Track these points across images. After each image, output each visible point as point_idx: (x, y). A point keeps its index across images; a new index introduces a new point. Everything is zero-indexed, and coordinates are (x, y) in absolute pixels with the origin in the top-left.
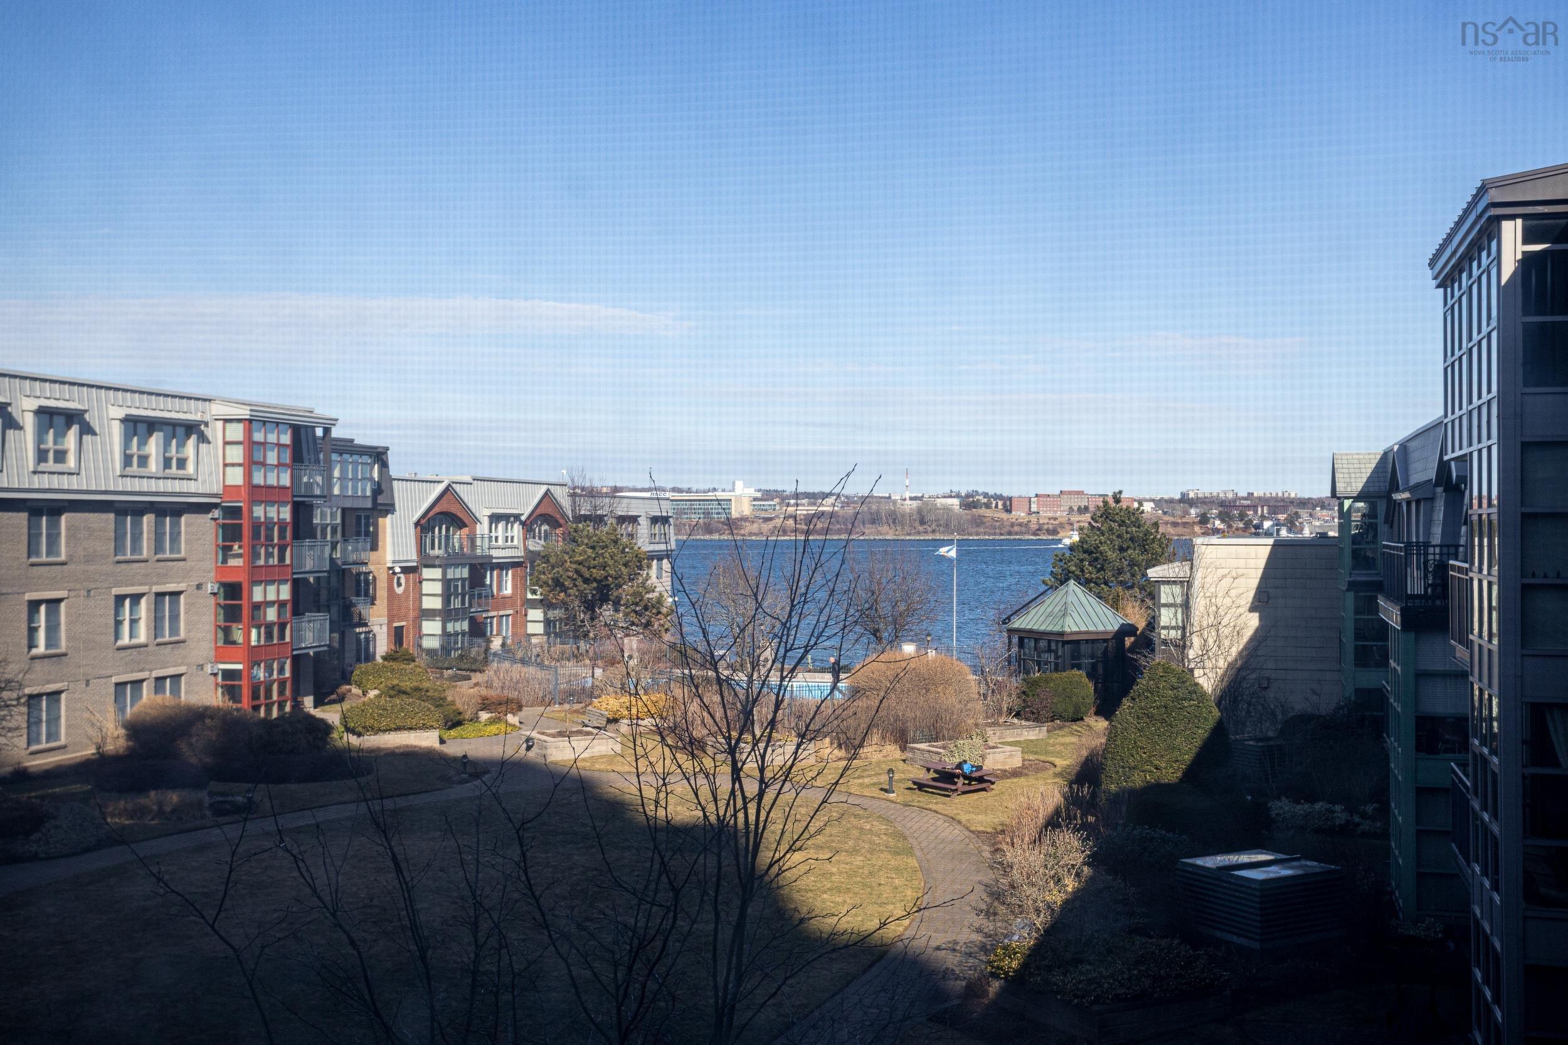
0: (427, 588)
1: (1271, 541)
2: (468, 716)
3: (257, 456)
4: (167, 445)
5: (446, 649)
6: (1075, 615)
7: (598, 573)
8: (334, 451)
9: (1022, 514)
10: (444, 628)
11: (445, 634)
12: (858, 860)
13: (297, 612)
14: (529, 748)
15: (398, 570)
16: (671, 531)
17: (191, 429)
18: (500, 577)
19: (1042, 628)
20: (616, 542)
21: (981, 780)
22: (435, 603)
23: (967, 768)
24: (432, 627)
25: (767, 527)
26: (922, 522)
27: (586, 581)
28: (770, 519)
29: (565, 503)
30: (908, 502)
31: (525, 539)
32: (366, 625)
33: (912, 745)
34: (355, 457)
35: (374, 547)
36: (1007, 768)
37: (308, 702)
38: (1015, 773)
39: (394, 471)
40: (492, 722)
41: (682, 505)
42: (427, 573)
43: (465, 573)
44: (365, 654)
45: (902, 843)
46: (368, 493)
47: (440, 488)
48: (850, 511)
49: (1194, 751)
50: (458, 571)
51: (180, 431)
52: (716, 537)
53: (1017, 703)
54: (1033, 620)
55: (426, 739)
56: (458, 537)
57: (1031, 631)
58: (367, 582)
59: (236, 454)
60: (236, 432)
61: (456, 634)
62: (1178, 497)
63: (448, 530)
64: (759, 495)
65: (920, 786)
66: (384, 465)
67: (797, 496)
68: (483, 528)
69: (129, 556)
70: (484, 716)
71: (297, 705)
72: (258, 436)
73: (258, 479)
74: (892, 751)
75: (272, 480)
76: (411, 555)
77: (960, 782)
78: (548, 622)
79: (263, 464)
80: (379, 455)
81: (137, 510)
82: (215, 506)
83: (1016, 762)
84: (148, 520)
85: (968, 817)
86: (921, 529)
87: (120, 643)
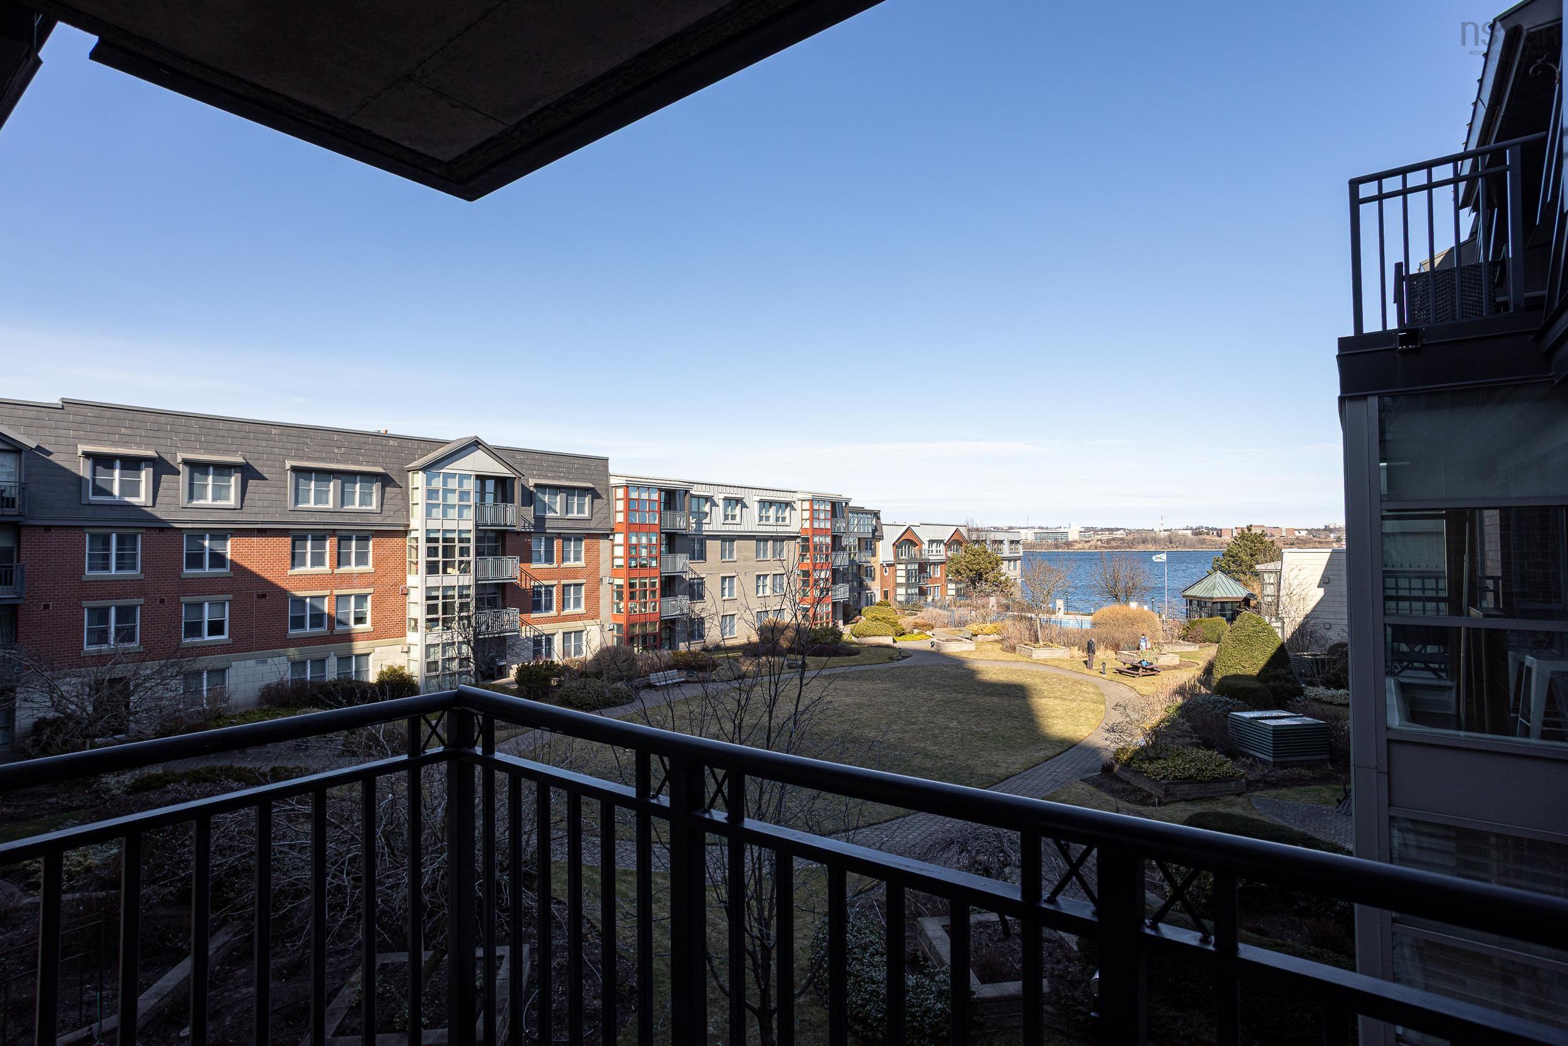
0: (899, 573)
1: (1330, 550)
2: (908, 631)
3: (816, 516)
4: (777, 511)
5: (907, 601)
6: (1220, 589)
7: (976, 567)
8: (850, 512)
9: (1228, 538)
10: (907, 591)
11: (907, 594)
12: (1074, 705)
13: (834, 583)
14: (932, 646)
15: (885, 565)
16: (1020, 547)
17: (788, 504)
18: (934, 568)
19: (1201, 595)
20: (985, 552)
21: (1152, 670)
22: (902, 580)
23: (1144, 664)
24: (901, 591)
25: (1087, 545)
26: (1171, 542)
27: (971, 571)
28: (1089, 541)
29: (965, 535)
30: (1163, 532)
31: (946, 551)
32: (870, 589)
33: (1122, 652)
34: (864, 515)
35: (874, 555)
36: (1170, 665)
37: (841, 622)
38: (1175, 668)
39: (883, 521)
40: (919, 634)
41: (1043, 535)
42: (898, 567)
43: (917, 567)
44: (870, 602)
45: (1101, 698)
46: (870, 531)
47: (906, 528)
48: (1130, 537)
49: (1266, 659)
50: (913, 566)
51: (783, 506)
52: (1060, 550)
53: (1182, 632)
54: (1197, 591)
55: (888, 640)
56: (914, 550)
57: (1195, 597)
58: (871, 571)
59: (807, 515)
60: (806, 505)
61: (912, 594)
62: (1323, 527)
63: (909, 547)
64: (1083, 530)
65: (1121, 672)
66: (878, 518)
67: (1102, 530)
68: (925, 547)
69: (762, 559)
70: (916, 631)
71: (835, 625)
72: (816, 507)
73: (816, 525)
74: (1111, 653)
75: (822, 526)
76: (891, 558)
77: (1141, 669)
78: (958, 590)
79: (818, 519)
80: (876, 514)
81: (765, 539)
82: (799, 537)
83: (1176, 661)
84: (770, 543)
85: (1141, 687)
86: (1170, 546)
87: (759, 595)
